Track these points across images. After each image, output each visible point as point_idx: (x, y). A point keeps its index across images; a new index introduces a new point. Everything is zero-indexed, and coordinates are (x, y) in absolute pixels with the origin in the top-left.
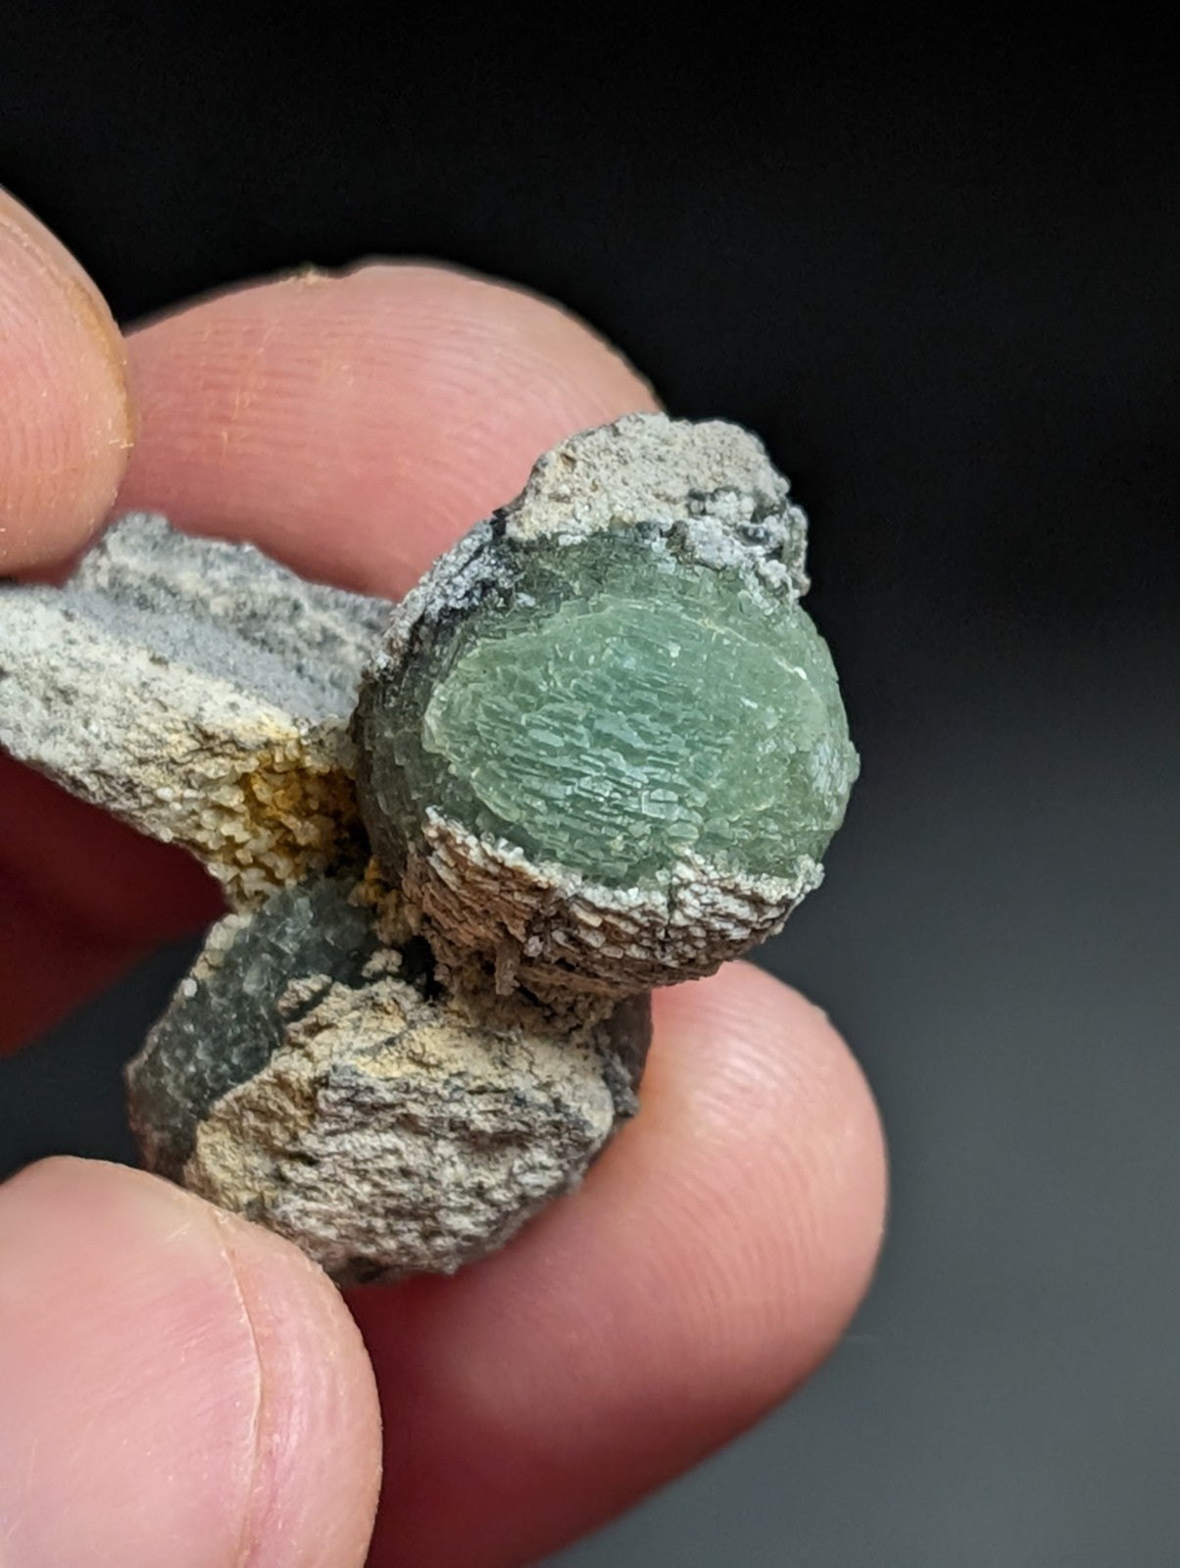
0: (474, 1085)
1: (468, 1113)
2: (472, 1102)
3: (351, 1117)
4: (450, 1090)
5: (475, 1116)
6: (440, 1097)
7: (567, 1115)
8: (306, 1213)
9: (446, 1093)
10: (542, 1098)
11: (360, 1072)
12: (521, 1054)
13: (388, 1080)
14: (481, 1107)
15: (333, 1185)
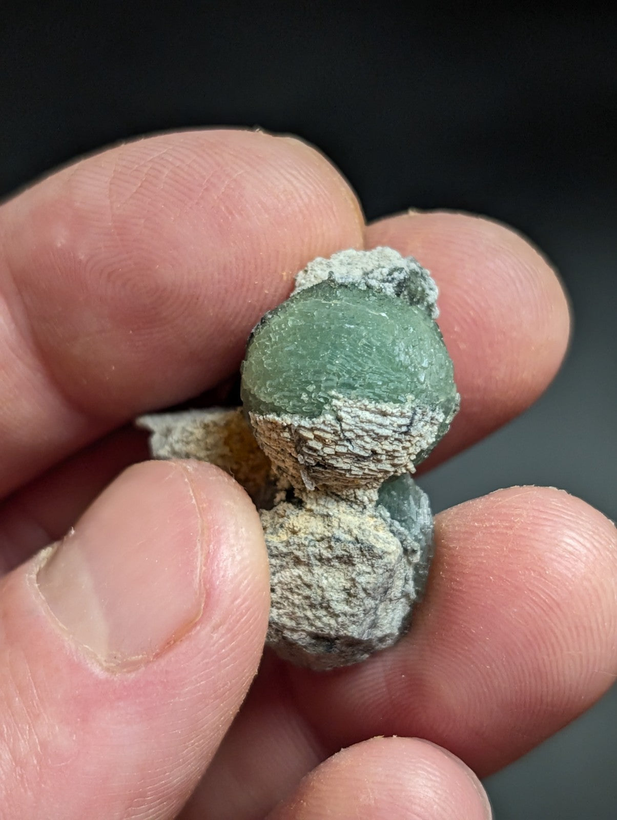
0: (318, 537)
1: (320, 550)
2: (319, 545)
3: (276, 563)
4: (308, 541)
5: (322, 551)
6: (305, 546)
7: (362, 544)
8: (279, 615)
9: (307, 543)
10: (350, 538)
11: (269, 540)
12: (335, 520)
13: (282, 542)
14: (323, 546)
15: (284, 600)
